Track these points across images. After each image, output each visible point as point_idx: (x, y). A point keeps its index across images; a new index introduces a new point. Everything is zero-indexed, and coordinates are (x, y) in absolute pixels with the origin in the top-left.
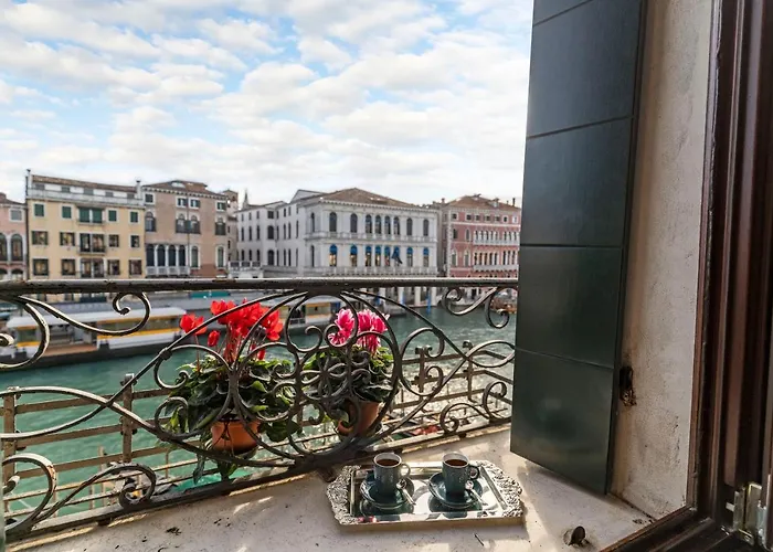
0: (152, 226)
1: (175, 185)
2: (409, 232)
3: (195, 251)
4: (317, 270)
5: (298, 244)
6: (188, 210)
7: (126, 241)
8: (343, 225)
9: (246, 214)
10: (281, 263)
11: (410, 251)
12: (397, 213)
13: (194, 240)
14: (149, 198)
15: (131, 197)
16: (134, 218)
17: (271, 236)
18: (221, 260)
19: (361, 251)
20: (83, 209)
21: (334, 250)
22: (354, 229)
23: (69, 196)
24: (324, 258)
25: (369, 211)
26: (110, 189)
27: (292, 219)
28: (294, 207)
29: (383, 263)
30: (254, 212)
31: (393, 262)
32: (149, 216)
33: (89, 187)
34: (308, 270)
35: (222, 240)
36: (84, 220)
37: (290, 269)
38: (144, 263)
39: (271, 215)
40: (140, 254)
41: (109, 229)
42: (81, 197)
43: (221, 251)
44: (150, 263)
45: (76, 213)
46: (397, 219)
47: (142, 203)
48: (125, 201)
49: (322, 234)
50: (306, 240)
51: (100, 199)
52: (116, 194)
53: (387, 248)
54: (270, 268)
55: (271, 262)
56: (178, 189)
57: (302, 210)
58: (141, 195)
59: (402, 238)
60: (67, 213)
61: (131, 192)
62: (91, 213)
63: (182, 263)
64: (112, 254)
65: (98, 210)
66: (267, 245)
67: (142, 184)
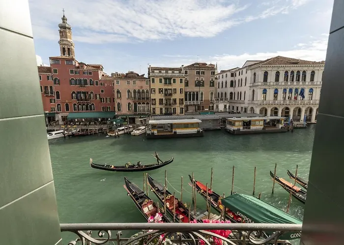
0: (187, 84)
1: (195, 65)
2: (312, 79)
3: (202, 94)
4: (255, 102)
5: (246, 89)
6: (200, 76)
7: (178, 91)
8: (271, 78)
9: (221, 76)
10: (236, 99)
11: (311, 90)
12: (305, 69)
13: (202, 89)
14: (186, 72)
15: (180, 72)
16: (181, 81)
17: (232, 85)
18: (212, 98)
19: (280, 92)
20: (166, 79)
21: (265, 92)
22: (277, 79)
23: (161, 74)
24: (259, 96)
25: (287, 69)
26: (173, 70)
27: (243, 77)
28: (244, 70)
29: (293, 98)
30: (224, 74)
31: (299, 98)
32: (186, 80)
33: (167, 70)
34: (250, 102)
35: (212, 89)
36: (166, 83)
37: (241, 102)
38: (184, 100)
39: (232, 75)
40: (183, 96)
41: (173, 86)
42: (164, 74)
43: (212, 94)
44: (186, 100)
45: (163, 81)
46: (304, 72)
47: (184, 75)
48: (178, 74)
49: (260, 84)
50: (250, 87)
51: (170, 74)
52: (175, 72)
53: (296, 90)
54: (231, 101)
55: (231, 98)
56: (197, 67)
57: (249, 72)
58: (183, 71)
59: (307, 83)
60: (161, 81)
61: (180, 70)
62: (168, 80)
63: (197, 99)
64: (174, 96)
65: (170, 79)
66: (229, 90)
67: (184, 66)
